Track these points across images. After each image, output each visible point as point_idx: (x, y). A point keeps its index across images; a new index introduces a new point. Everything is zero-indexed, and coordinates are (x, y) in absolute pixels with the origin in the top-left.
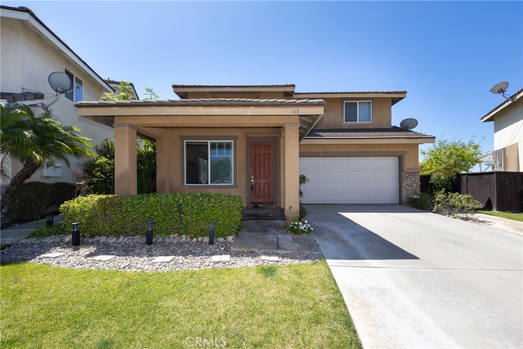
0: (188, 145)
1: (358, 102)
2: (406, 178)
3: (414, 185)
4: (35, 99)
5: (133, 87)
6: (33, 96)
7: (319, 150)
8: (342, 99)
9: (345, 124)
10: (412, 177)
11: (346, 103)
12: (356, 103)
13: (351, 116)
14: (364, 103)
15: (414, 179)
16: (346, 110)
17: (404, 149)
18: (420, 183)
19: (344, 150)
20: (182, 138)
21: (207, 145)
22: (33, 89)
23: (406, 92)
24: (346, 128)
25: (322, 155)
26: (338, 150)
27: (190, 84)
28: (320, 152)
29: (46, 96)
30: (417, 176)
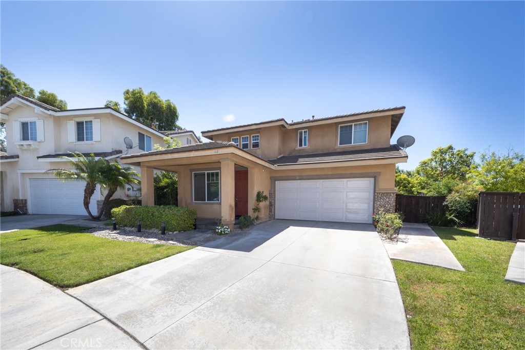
0: (196, 175)
1: (353, 124)
2: (379, 198)
3: (387, 206)
4: (117, 154)
5: (193, 133)
6: (116, 153)
7: (296, 174)
8: (337, 124)
9: (339, 146)
10: (385, 198)
11: (341, 127)
12: (352, 125)
13: (346, 138)
14: (360, 124)
15: (387, 200)
16: (340, 133)
17: (378, 170)
18: (394, 204)
19: (318, 173)
20: (191, 170)
21: (205, 175)
22: (118, 149)
23: (404, 108)
24: (340, 150)
25: (298, 178)
26: (312, 173)
27: (214, 129)
28: (296, 176)
29: (123, 151)
30: (391, 197)
